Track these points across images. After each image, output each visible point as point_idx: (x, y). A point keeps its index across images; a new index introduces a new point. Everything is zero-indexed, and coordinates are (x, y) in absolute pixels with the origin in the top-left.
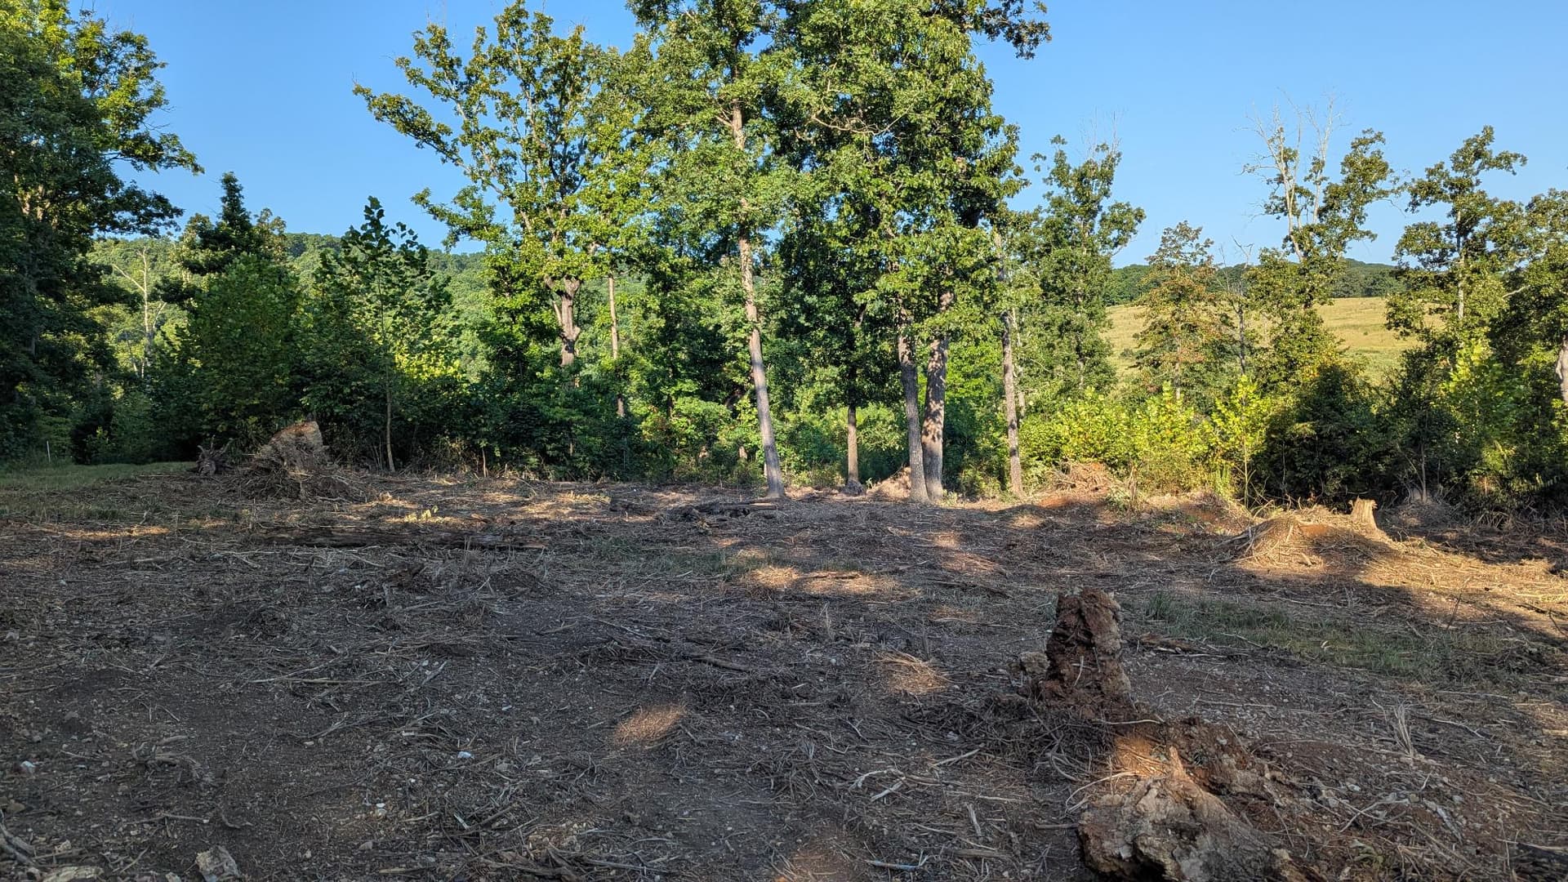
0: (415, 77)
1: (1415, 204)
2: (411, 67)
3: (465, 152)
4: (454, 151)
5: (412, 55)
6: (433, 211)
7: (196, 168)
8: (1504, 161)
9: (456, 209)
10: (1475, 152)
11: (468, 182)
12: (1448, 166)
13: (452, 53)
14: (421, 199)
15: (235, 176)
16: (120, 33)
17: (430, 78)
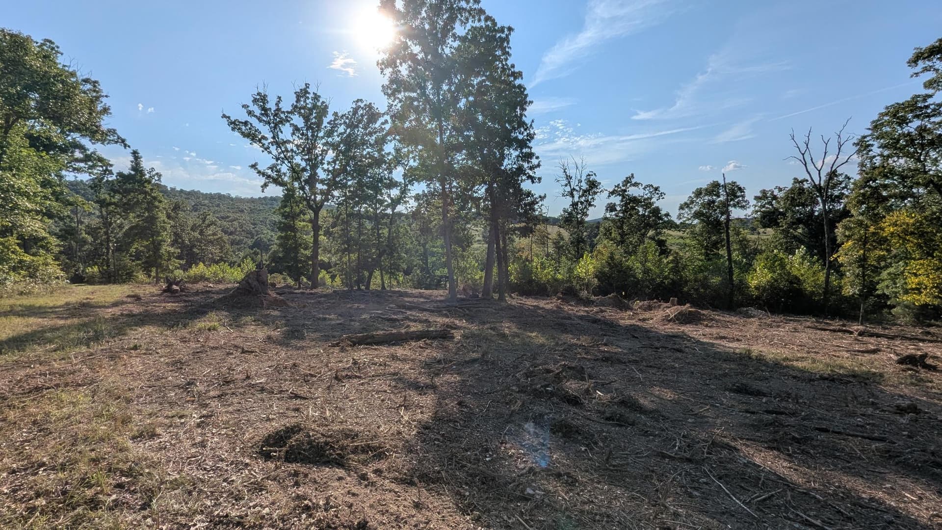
0: (250, 113)
1: (609, 196)
2: (249, 109)
3: (273, 149)
4: (268, 148)
5: (250, 104)
6: (259, 172)
7: (125, 146)
8: (636, 184)
9: (269, 172)
10: (628, 181)
11: (274, 161)
12: (621, 185)
13: (267, 106)
14: (254, 166)
15: (139, 151)
16: (84, 77)
17: (258, 115)
